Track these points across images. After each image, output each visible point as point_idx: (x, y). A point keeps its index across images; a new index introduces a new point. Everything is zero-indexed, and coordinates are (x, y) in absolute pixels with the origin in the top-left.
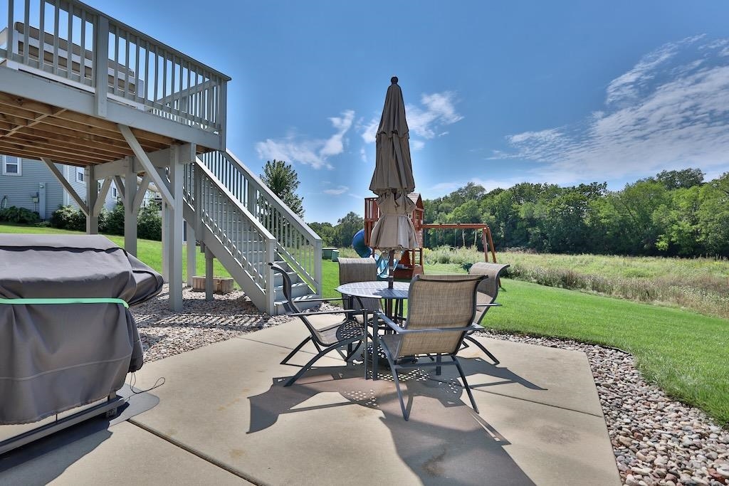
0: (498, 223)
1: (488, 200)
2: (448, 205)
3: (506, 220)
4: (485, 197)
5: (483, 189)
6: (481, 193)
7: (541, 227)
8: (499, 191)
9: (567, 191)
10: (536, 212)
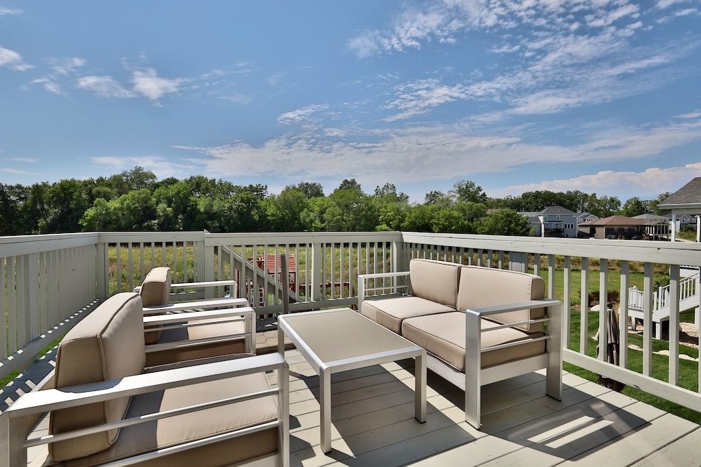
0: (176, 216)
1: (162, 190)
2: (107, 189)
3: (183, 212)
4: (157, 186)
5: (153, 177)
6: (151, 180)
7: (220, 222)
8: (172, 181)
9: (240, 190)
10: (215, 208)
